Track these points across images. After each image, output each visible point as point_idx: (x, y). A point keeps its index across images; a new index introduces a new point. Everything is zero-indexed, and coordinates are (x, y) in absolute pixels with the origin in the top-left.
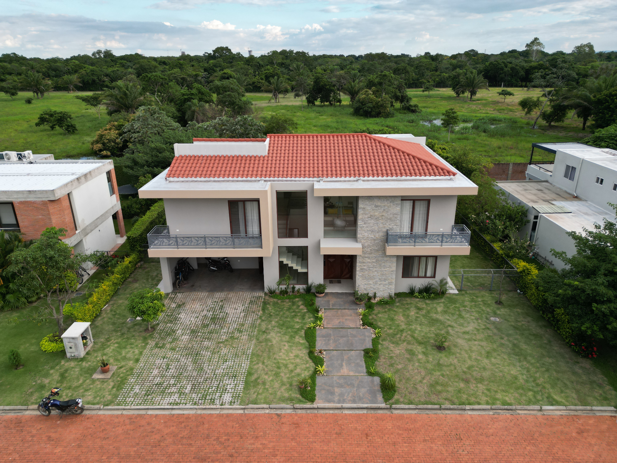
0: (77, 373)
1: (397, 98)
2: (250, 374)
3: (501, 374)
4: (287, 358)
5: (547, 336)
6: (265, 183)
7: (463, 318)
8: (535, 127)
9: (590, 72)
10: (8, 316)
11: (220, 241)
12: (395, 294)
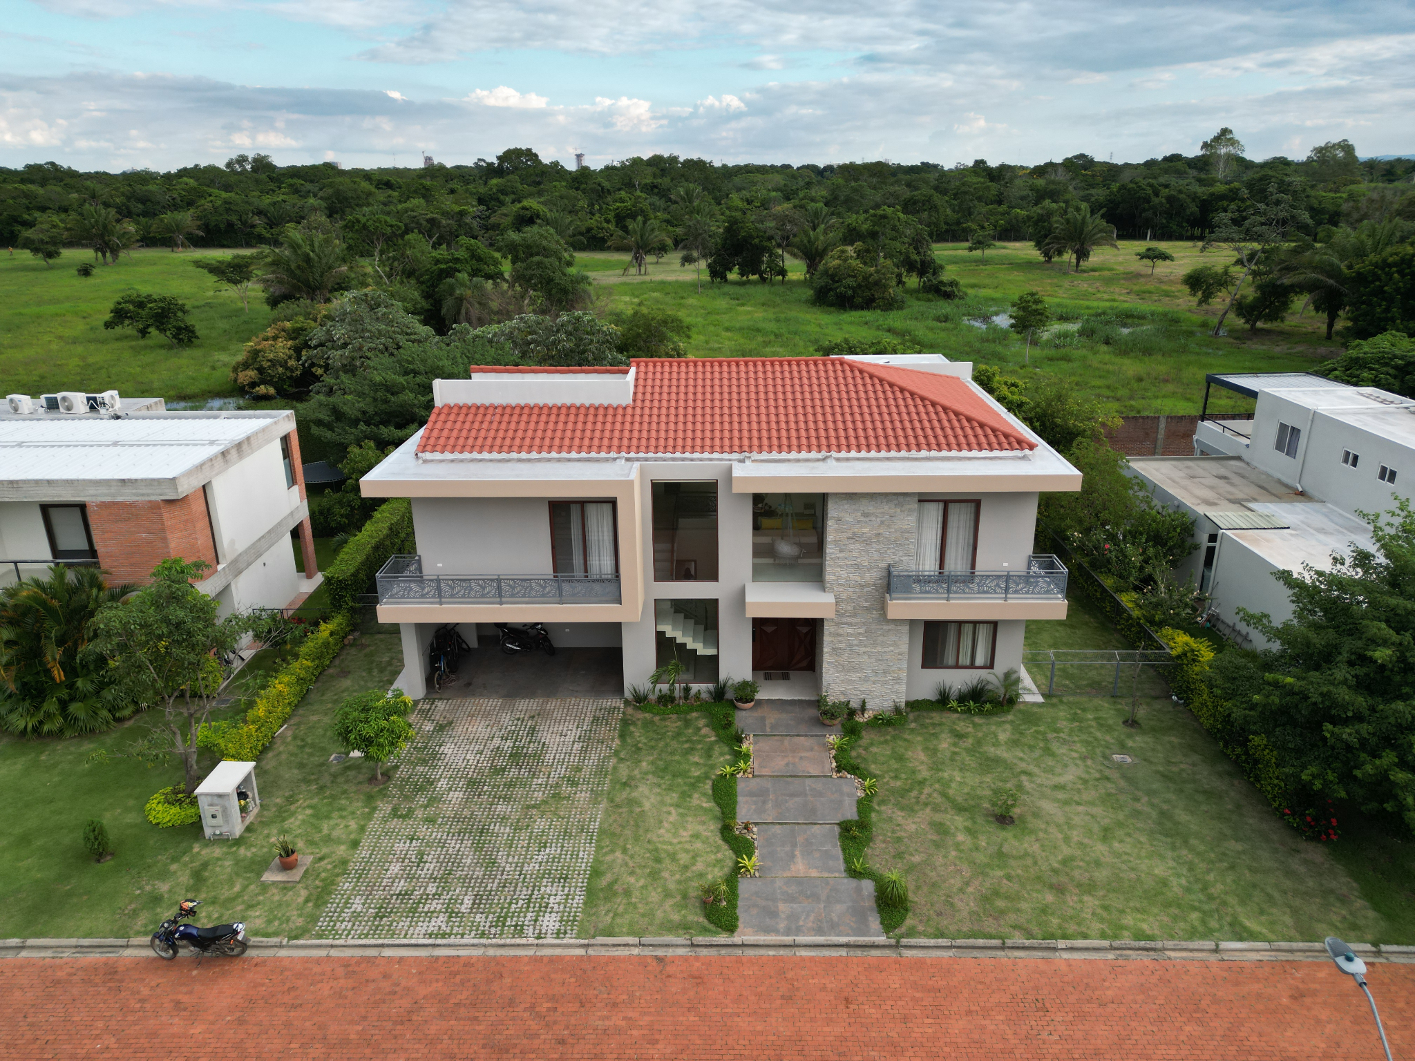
0: (229, 870)
1: (911, 266)
2: (596, 873)
3: (1133, 875)
4: (675, 841)
5: (1232, 794)
6: (629, 464)
7: (1053, 755)
8: (1221, 333)
9: (1345, 207)
10: (72, 749)
11: (532, 589)
12: (908, 703)
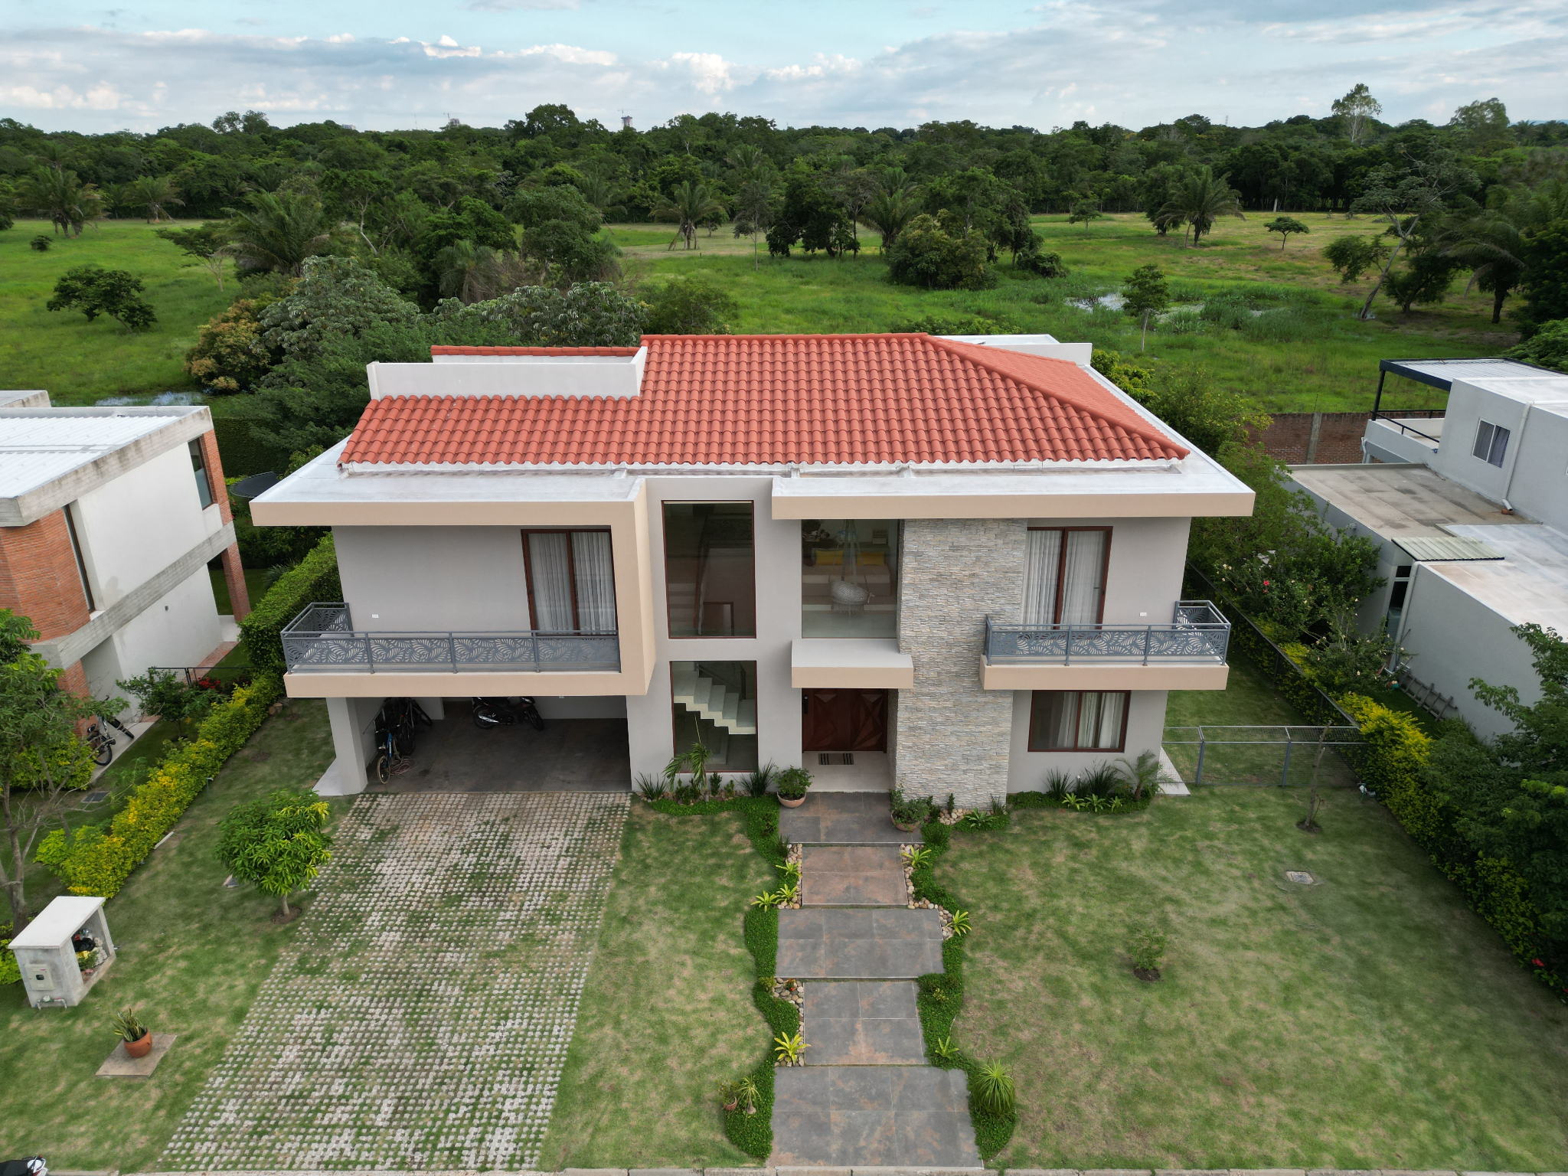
0: (54, 1058)
1: (1003, 238)
2: (574, 1060)
4: (689, 1008)
5: (1455, 931)
6: (631, 478)
7: (1206, 872)
8: (1368, 316)
11: (497, 651)
12: (1010, 798)
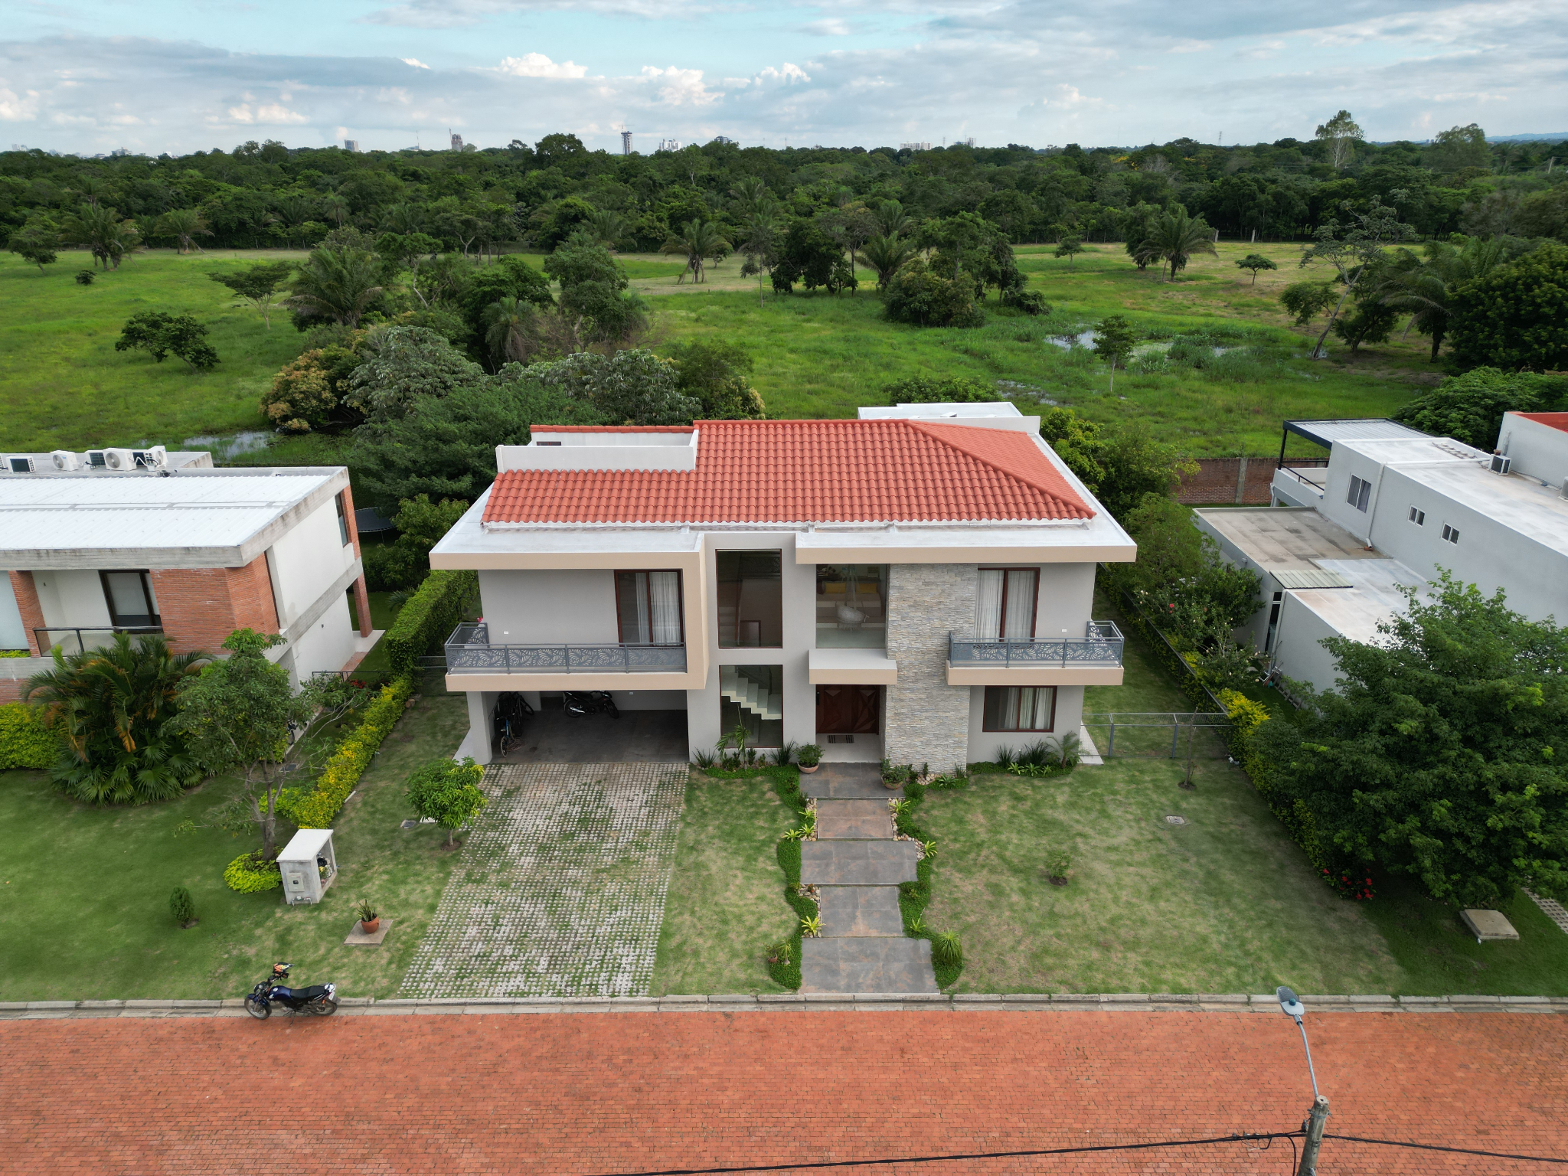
1: (992, 278)
2: (665, 934)
3: (1175, 933)
4: (741, 903)
5: (1278, 854)
6: (694, 533)
7: (1108, 817)
8: (1321, 355)
9: (1465, 208)
10: (144, 816)
11: (599, 658)
12: (969, 766)
